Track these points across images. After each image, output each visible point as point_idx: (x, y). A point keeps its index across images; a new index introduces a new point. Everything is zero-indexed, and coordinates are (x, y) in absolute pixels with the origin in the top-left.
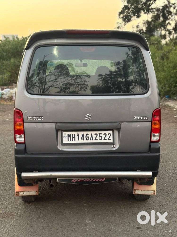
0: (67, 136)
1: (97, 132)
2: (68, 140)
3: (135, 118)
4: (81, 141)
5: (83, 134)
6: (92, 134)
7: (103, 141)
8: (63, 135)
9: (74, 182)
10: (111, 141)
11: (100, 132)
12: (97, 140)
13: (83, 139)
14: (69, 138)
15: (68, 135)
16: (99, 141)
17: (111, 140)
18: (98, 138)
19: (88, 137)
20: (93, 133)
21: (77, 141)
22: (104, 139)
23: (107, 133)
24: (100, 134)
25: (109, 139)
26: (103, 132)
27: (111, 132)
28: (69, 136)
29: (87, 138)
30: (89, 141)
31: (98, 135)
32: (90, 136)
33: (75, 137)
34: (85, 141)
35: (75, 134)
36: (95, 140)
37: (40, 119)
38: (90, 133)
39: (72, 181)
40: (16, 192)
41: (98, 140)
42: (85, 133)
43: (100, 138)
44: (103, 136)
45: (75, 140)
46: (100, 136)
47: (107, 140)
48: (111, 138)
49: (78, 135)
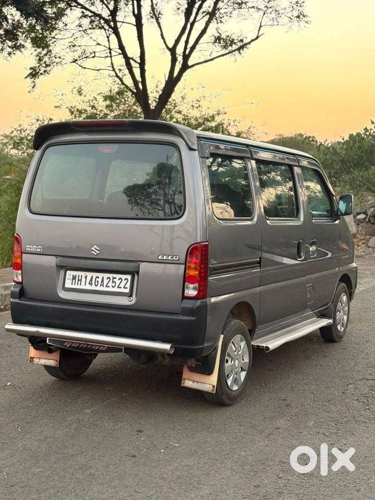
0: (72, 277)
1: (111, 275)
2: (72, 284)
3: (160, 256)
4: (88, 287)
5: (92, 277)
6: (103, 278)
7: (116, 290)
8: (67, 277)
9: (68, 346)
10: (127, 291)
11: (115, 275)
12: (109, 287)
13: (91, 284)
14: (74, 281)
15: (73, 275)
16: (111, 289)
17: (127, 288)
18: (110, 284)
19: (98, 281)
20: (106, 275)
21: (83, 287)
22: (118, 287)
23: (124, 277)
24: (114, 278)
25: (124, 288)
26: (118, 276)
27: (129, 277)
28: (74, 278)
29: (96, 284)
30: (99, 288)
31: (112, 279)
32: (100, 280)
33: (81, 280)
34: (93, 288)
35: (82, 276)
36: (106, 286)
37: (39, 250)
38: (100, 275)
39: (65, 344)
40: (31, 358)
41: (111, 287)
42: (95, 275)
43: (114, 285)
44: (118, 282)
45: (80, 285)
46: (113, 282)
47: (122, 287)
48: (128, 285)
49: (86, 277)
